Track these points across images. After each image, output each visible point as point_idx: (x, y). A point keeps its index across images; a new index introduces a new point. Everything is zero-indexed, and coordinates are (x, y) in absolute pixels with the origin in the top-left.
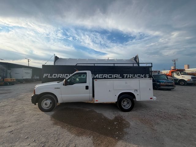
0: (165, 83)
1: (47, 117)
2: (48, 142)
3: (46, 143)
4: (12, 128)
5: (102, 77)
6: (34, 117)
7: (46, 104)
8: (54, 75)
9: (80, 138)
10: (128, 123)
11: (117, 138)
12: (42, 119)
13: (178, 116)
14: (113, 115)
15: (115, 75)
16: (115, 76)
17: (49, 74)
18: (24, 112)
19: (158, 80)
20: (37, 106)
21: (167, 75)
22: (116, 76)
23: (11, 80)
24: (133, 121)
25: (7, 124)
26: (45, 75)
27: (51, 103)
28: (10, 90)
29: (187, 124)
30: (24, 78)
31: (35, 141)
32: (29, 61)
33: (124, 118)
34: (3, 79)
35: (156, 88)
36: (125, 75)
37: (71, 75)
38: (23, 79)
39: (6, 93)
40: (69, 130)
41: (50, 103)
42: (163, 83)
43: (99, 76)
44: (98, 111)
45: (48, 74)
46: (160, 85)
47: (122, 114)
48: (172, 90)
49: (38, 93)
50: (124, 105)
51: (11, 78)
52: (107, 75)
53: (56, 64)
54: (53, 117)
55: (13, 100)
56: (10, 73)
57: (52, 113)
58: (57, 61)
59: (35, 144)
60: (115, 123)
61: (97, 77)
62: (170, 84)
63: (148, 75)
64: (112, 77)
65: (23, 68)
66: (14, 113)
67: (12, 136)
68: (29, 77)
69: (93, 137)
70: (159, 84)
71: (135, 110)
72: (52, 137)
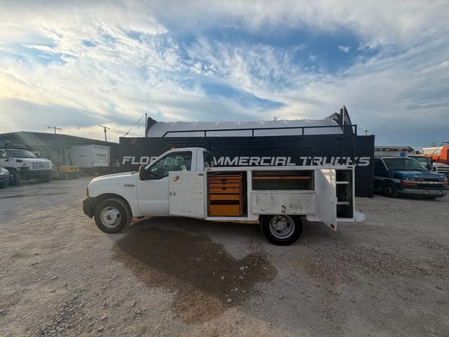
0: (417, 179)
1: (107, 242)
2: (88, 290)
3: (84, 293)
4: (39, 259)
5: (247, 164)
6: (85, 241)
7: (109, 218)
8: (142, 158)
9: (152, 291)
10: (274, 272)
11: (230, 300)
12: (97, 246)
13: (421, 266)
14: (247, 251)
15: (278, 158)
16: (280, 160)
17: (134, 158)
18: (71, 231)
19: (396, 172)
20: (93, 220)
21: (431, 160)
22: (282, 160)
23: (72, 169)
24: (288, 267)
25: (34, 251)
26: (126, 159)
27: (118, 216)
28: (67, 188)
29: (438, 288)
30: (96, 165)
31: (66, 285)
32: (105, 131)
33: (268, 259)
34: (58, 168)
35: (391, 192)
36: (305, 158)
37: (158, 158)
38: (94, 167)
39: (59, 194)
40: (138, 273)
41: (116, 216)
42: (410, 179)
43: (241, 161)
44: (216, 239)
45: (130, 157)
46: (401, 186)
47: (269, 249)
48: (438, 199)
49: (94, 194)
50: (278, 229)
51: (71, 164)
52: (259, 158)
53: (149, 136)
54: (119, 244)
55: (64, 208)
56: (69, 156)
57: (120, 236)
58: (151, 128)
59: (64, 292)
60: (242, 268)
61: (236, 164)
62: (431, 183)
63: (369, 158)
64: (272, 164)
65: (93, 145)
66: (54, 232)
67: (34, 272)
68: (104, 163)
69: (180, 292)
70: (399, 181)
71: (306, 242)
72: (99, 282)
